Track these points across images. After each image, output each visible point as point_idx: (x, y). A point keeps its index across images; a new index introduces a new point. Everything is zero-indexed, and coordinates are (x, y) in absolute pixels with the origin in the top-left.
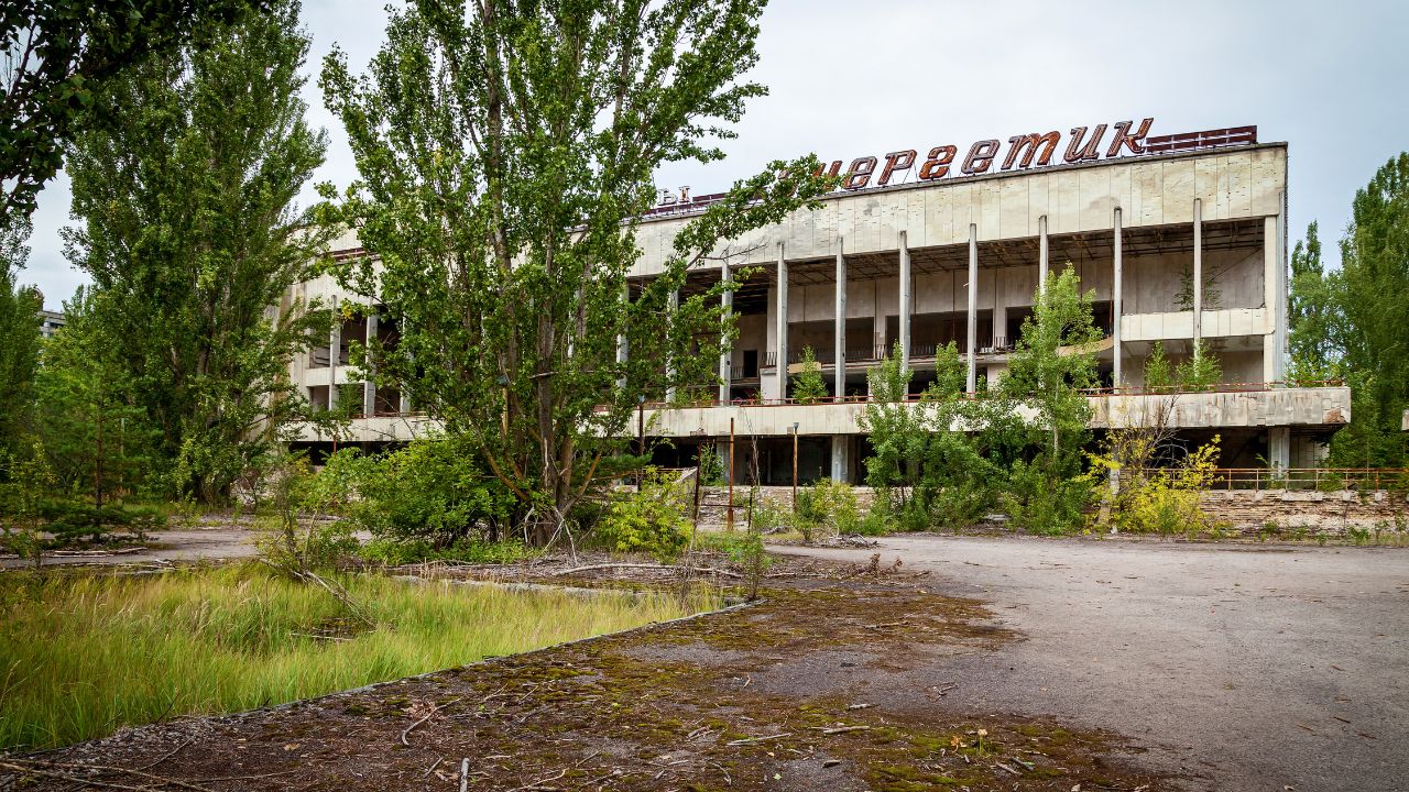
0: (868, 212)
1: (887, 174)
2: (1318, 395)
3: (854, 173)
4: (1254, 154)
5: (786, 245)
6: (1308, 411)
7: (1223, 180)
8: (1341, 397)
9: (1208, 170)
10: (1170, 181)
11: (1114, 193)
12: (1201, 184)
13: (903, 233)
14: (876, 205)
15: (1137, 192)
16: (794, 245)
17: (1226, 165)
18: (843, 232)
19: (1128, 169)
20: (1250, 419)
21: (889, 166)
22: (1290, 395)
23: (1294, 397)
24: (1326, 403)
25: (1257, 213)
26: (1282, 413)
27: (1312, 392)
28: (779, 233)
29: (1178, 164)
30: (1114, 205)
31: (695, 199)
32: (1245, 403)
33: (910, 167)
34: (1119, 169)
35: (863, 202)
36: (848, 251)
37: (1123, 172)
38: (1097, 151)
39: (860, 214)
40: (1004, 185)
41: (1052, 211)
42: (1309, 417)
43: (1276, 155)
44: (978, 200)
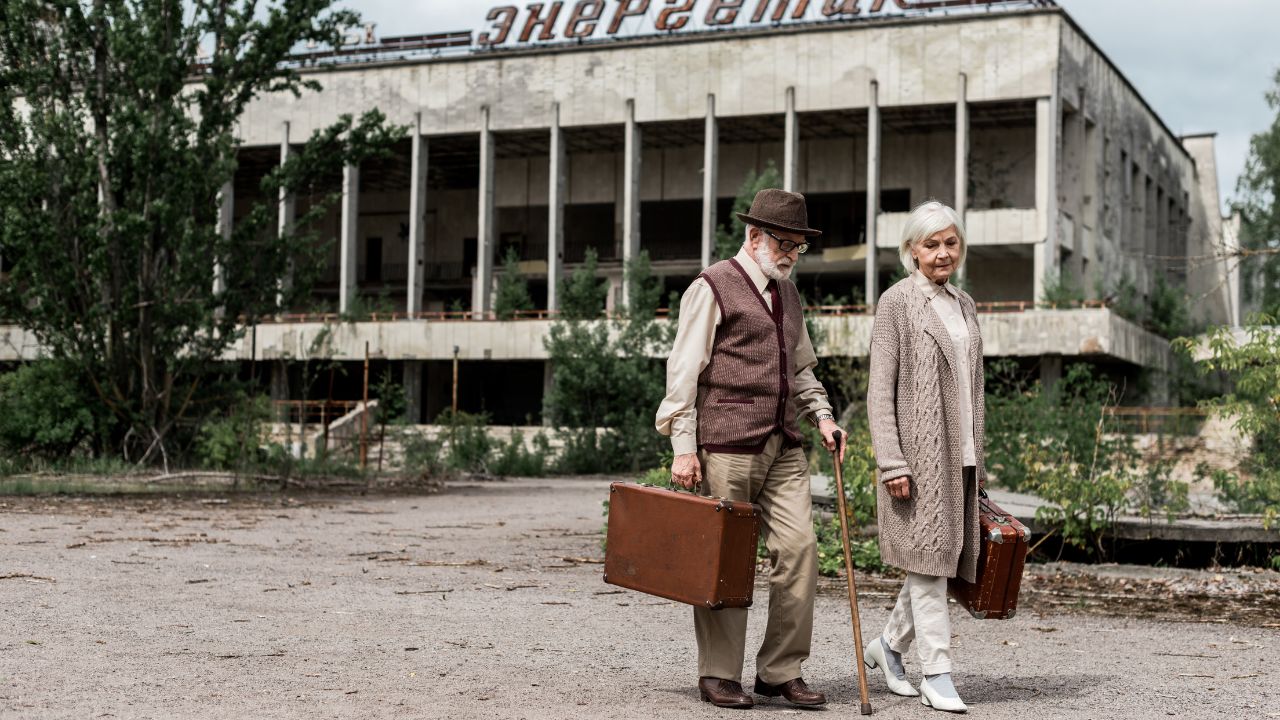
0: (590, 72)
1: (617, 22)
2: (1075, 319)
3: (578, 18)
4: (1025, 20)
5: (492, 110)
6: (1063, 338)
7: (991, 51)
8: (1100, 322)
9: (975, 37)
10: (933, 49)
11: (871, 63)
12: (967, 55)
13: (631, 103)
14: (598, 63)
15: (895, 62)
16: (501, 111)
17: (994, 32)
18: (560, 94)
19: (887, 33)
20: (1001, 346)
21: (619, 11)
22: (1044, 318)
23: (1048, 321)
24: (1083, 329)
25: (1026, 93)
26: (1035, 340)
27: (1068, 314)
28: (482, 94)
29: (942, 28)
30: (870, 77)
31: (384, 41)
32: (995, 328)
33: (643, 13)
34: (876, 32)
35: (583, 59)
36: (565, 122)
37: (881, 36)
38: (858, 5)
39: (581, 74)
40: (748, 46)
41: (800, 81)
42: (1064, 345)
43: (1049, 22)
44: (716, 63)
